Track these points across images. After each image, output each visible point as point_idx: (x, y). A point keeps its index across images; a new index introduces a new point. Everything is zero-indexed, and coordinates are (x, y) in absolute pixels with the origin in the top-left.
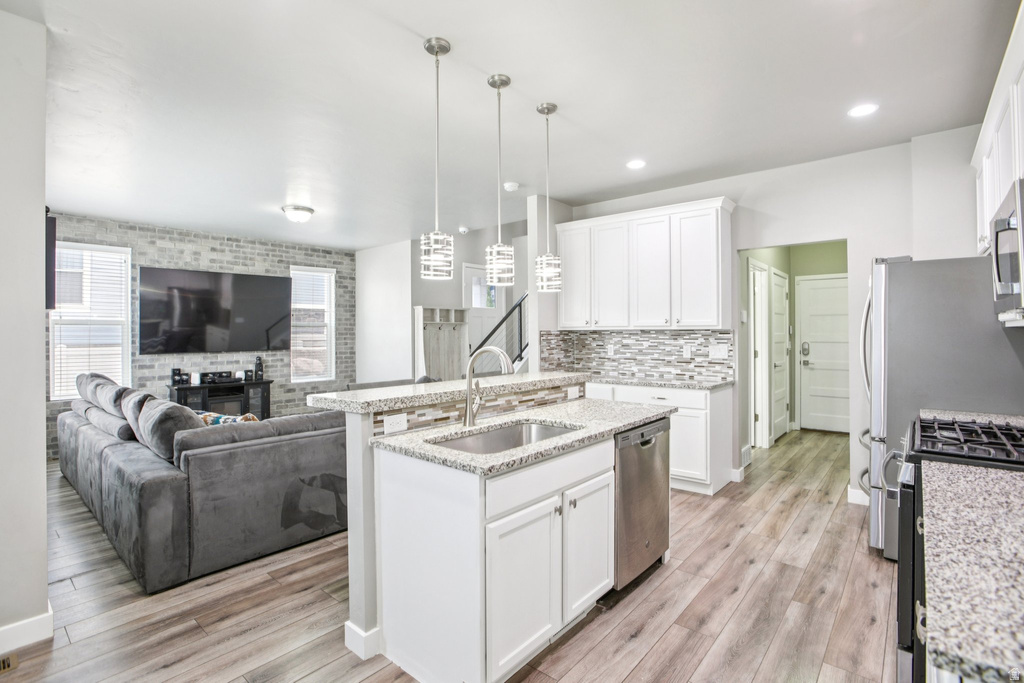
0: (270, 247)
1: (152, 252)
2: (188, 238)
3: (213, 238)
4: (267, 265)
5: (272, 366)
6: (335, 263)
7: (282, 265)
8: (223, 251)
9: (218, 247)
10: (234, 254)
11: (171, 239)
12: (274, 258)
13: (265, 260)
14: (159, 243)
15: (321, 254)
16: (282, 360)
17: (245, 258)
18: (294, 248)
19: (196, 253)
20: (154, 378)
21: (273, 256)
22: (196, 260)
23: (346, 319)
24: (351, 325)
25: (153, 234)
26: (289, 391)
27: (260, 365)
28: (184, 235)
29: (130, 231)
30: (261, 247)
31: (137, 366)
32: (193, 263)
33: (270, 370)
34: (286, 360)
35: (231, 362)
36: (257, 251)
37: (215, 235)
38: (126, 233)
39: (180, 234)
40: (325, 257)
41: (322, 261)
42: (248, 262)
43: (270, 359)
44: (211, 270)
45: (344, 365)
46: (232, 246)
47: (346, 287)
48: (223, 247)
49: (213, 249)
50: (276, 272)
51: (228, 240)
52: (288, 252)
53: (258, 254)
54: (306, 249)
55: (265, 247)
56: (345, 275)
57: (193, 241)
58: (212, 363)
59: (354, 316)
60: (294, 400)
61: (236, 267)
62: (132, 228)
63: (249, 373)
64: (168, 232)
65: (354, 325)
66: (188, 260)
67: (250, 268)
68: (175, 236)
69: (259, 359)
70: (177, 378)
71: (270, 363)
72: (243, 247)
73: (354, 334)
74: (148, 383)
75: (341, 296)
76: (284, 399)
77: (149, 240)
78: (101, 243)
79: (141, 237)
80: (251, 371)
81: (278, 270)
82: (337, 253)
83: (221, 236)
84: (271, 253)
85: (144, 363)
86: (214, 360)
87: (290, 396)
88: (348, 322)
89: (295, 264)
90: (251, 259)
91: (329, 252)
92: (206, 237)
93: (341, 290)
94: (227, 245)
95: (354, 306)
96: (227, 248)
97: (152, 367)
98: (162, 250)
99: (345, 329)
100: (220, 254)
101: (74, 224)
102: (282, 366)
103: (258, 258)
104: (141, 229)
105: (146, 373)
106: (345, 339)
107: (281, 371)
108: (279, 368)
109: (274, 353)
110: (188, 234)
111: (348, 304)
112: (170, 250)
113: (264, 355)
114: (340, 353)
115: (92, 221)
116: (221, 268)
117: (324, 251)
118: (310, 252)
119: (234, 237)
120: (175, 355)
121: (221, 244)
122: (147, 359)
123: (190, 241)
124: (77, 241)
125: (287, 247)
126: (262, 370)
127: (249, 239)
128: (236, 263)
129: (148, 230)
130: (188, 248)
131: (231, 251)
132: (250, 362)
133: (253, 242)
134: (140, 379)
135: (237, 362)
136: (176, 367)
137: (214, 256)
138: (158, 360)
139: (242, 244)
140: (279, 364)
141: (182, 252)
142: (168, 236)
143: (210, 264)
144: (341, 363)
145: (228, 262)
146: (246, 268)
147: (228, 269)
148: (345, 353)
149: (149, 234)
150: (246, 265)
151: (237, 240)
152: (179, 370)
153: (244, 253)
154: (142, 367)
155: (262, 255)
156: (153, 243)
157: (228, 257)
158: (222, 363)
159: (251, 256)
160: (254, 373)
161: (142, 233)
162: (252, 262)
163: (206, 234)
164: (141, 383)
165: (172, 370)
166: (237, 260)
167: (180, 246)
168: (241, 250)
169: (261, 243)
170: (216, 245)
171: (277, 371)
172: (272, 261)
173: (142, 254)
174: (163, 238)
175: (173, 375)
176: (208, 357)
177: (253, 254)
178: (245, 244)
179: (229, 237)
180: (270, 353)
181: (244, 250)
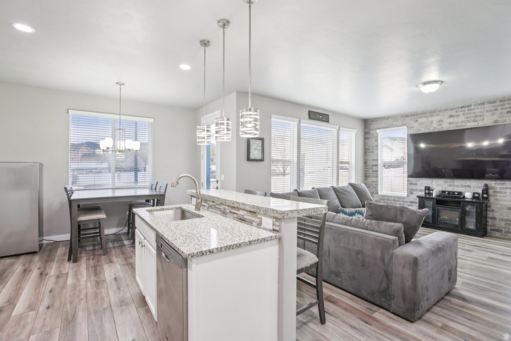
0: (498, 103)
1: (416, 125)
2: (435, 114)
3: (452, 109)
4: (495, 118)
5: (501, 192)
7: (510, 114)
8: (458, 116)
9: (455, 114)
10: (466, 116)
11: (425, 117)
12: (503, 111)
13: (493, 114)
14: (420, 120)
17: (475, 116)
19: (440, 121)
20: (417, 190)
21: (502, 109)
22: (440, 125)
25: (417, 116)
27: (486, 190)
28: (432, 113)
29: (407, 118)
30: (490, 105)
31: (410, 184)
32: (439, 127)
33: (499, 194)
35: (464, 186)
36: (486, 109)
37: (452, 107)
38: (405, 119)
39: (431, 112)
42: (478, 119)
43: (499, 186)
44: (449, 129)
46: (464, 111)
48: (458, 113)
49: (451, 116)
51: (461, 107)
53: (487, 111)
55: (493, 105)
57: (438, 115)
58: (450, 186)
62: (407, 116)
63: (476, 195)
64: (424, 113)
66: (435, 126)
67: (480, 122)
68: (428, 114)
69: (486, 185)
70: (427, 191)
71: (498, 190)
72: (473, 110)
74: (414, 192)
77: (415, 120)
78: (395, 126)
79: (411, 119)
80: (478, 193)
83: (457, 106)
84: (499, 108)
85: (413, 182)
86: (452, 184)
90: (480, 116)
92: (446, 110)
94: (461, 111)
96: (461, 113)
97: (416, 184)
98: (422, 124)
100: (455, 118)
101: (386, 121)
103: (487, 114)
104: (411, 115)
105: (414, 187)
108: (508, 194)
109: (502, 182)
110: (435, 111)
112: (425, 122)
113: (492, 183)
115: (391, 118)
116: (457, 126)
119: (467, 104)
120: (428, 179)
121: (456, 112)
122: (414, 180)
123: (436, 115)
124: (386, 128)
126: (487, 193)
127: (479, 103)
128: (468, 121)
129: (414, 115)
130: (435, 119)
131: (463, 114)
132: (480, 188)
133: (483, 104)
134: (411, 189)
135: (469, 186)
136: (428, 186)
137: (452, 120)
138: (419, 181)
139: (472, 107)
140: (508, 191)
141: (432, 122)
142: (424, 115)
143: (449, 126)
145: (462, 122)
146: (476, 123)
147: (462, 126)
149: (415, 117)
150: (476, 121)
151: (468, 106)
152: (429, 188)
153: (474, 113)
154: (411, 184)
155: (491, 111)
156: (417, 121)
157: (462, 118)
158: (458, 186)
159: (481, 114)
160: (481, 195)
161: (412, 117)
162: (481, 118)
163: (447, 108)
164: (411, 192)
165: (425, 187)
166: (469, 119)
167: (430, 119)
168: (472, 112)
169: (490, 103)
170: (453, 113)
171: (505, 196)
172: (501, 113)
173: (412, 128)
174: (422, 117)
175: (426, 189)
176: (448, 182)
177: (482, 112)
178: (475, 107)
179: (462, 105)
180: (499, 182)
181: (475, 111)
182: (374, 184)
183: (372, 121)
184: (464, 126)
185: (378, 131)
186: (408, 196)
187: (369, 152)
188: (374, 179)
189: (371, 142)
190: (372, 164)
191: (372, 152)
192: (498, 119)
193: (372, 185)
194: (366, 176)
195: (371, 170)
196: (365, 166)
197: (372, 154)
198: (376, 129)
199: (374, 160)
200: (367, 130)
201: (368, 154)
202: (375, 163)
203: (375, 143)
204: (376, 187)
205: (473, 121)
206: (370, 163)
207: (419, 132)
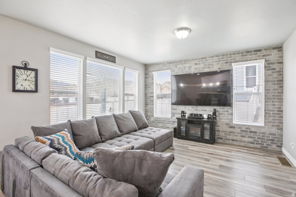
0: (221, 57)
1: (176, 69)
2: (187, 62)
3: (196, 59)
4: (219, 66)
5: (222, 114)
6: (263, 56)
7: (228, 64)
8: (199, 64)
9: (198, 63)
10: (204, 64)
12: (223, 62)
13: (218, 64)
14: (179, 66)
15: (253, 53)
16: (227, 111)
17: (209, 65)
18: (235, 54)
19: (189, 67)
20: (177, 113)
21: (223, 61)
22: (190, 69)
23: (274, 90)
24: (279, 93)
25: (176, 63)
26: (231, 127)
27: (215, 113)
28: (185, 61)
29: (171, 64)
30: (216, 58)
31: (172, 109)
32: (189, 71)
33: (221, 115)
34: (230, 112)
35: (203, 110)
36: (214, 60)
37: (196, 58)
38: (169, 65)
39: (184, 61)
40: (256, 54)
41: (254, 57)
42: (210, 66)
43: (221, 110)
44: (195, 72)
45: (271, 118)
46: (203, 61)
47: (274, 69)
48: (199, 62)
49: (196, 64)
50: (224, 68)
51: (201, 59)
52: (231, 57)
53: (215, 62)
54: (243, 53)
55: (218, 58)
56: (273, 61)
57: (189, 63)
58: (196, 110)
59: (282, 87)
60: (234, 133)
61: (205, 69)
62: (171, 63)
63: (210, 116)
64: (181, 61)
65: (282, 93)
66: (187, 70)
67: (211, 69)
68: (183, 62)
69: (215, 110)
70: (183, 114)
71: (221, 112)
72: (208, 60)
73: (282, 99)
74: (175, 115)
75: (269, 75)
76: (228, 131)
77: (175, 66)
78: (163, 70)
80: (210, 115)
81: (225, 67)
82: (266, 49)
83: (199, 58)
84: (221, 60)
85: (174, 108)
86: (196, 109)
87: (232, 130)
88: (276, 91)
89: (235, 62)
90: (211, 65)
91: (259, 51)
92: (193, 60)
93: (270, 72)
94: (201, 61)
95: (282, 81)
96: (201, 62)
97: (176, 109)
98: (180, 68)
99: (273, 96)
100: (198, 65)
102: (227, 114)
103: (215, 63)
104: (173, 63)
105: (175, 111)
106: (273, 102)
107: (227, 117)
108: (226, 115)
109: (223, 107)
110: (187, 60)
111: (276, 79)
113: (218, 108)
114: (268, 110)
115: (162, 64)
116: (199, 71)
117: (255, 51)
118: (245, 54)
119: (204, 57)
121: (199, 61)
122: (175, 106)
123: (187, 63)
124: (158, 71)
125: (230, 55)
126: (215, 115)
127: (211, 56)
129: (175, 62)
130: (187, 65)
131: (203, 63)
132: (211, 111)
133: (213, 57)
134: (173, 113)
135: (206, 110)
136: (183, 110)
137: (196, 66)
138: (178, 107)
139: (207, 59)
140: (226, 113)
141: (185, 68)
142: (181, 63)
143: (195, 70)
144: (269, 116)
145: (202, 68)
146: (209, 69)
148: (272, 111)
150: (209, 68)
151: (205, 58)
152: (183, 112)
153: (208, 62)
154: (174, 109)
155: (217, 61)
156: (176, 66)
157: (202, 66)
158: (199, 110)
159: (212, 63)
160: (212, 116)
161: (173, 64)
162: (212, 66)
163: (193, 58)
164: (173, 115)
165: (182, 111)
166: (206, 66)
167: (184, 65)
168: (207, 61)
169: (217, 56)
170: (197, 62)
171: (224, 116)
172: (222, 63)
173: (174, 71)
174: (179, 64)
175: (182, 113)
176: (194, 108)
177: (212, 62)
178: (209, 59)
179: (202, 57)
180: (221, 107)
181: (209, 61)
182: (151, 109)
183: (150, 66)
184: (203, 71)
185: (153, 73)
186: (171, 117)
187: (148, 88)
188: (151, 106)
189: (149, 81)
190: (150, 96)
191: (150, 87)
192: (221, 67)
193: (150, 110)
194: (146, 104)
195: (149, 100)
196: (146, 97)
197: (149, 89)
198: (152, 71)
199: (151, 93)
200: (147, 72)
201: (147, 89)
202: (151, 95)
203: (152, 81)
204: (152, 112)
205: (208, 68)
206: (149, 95)
207: (178, 74)
